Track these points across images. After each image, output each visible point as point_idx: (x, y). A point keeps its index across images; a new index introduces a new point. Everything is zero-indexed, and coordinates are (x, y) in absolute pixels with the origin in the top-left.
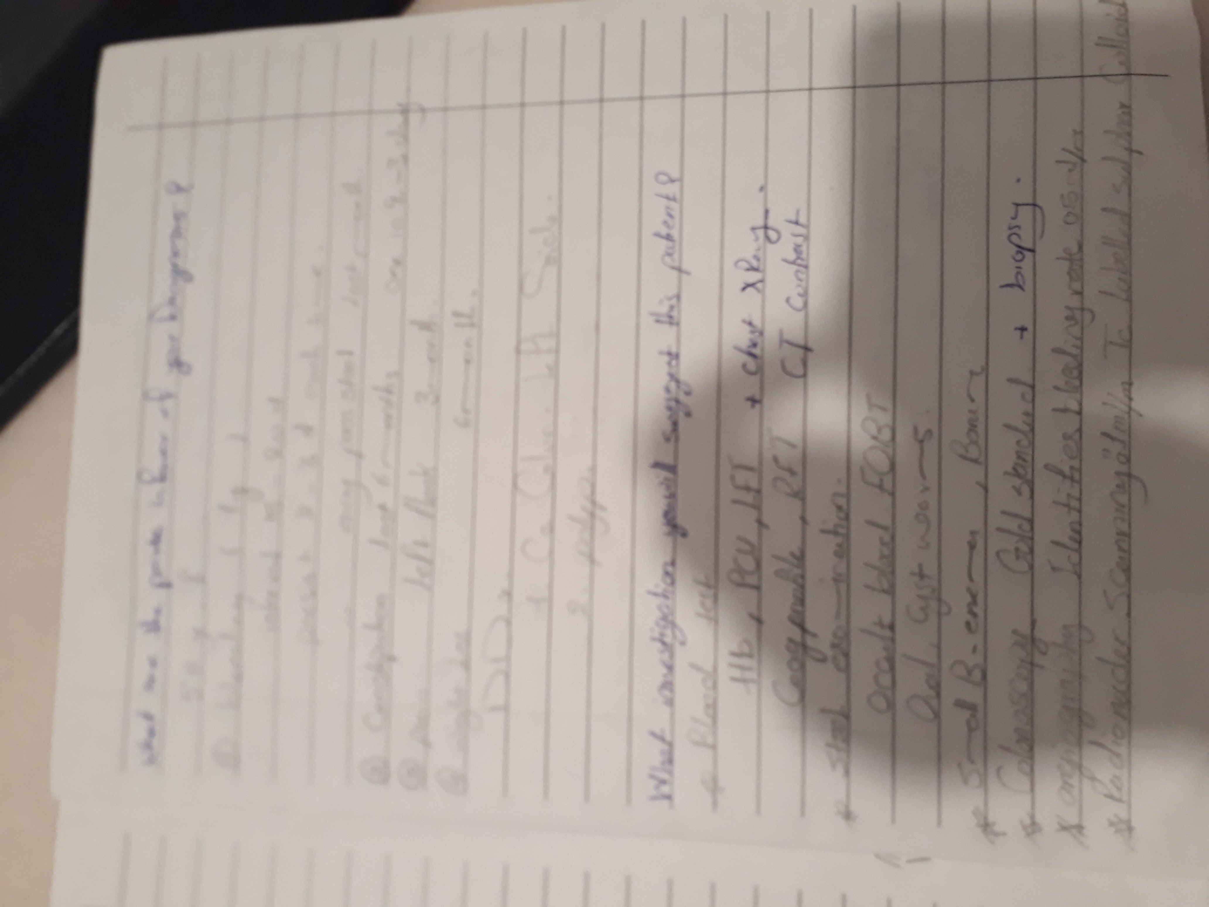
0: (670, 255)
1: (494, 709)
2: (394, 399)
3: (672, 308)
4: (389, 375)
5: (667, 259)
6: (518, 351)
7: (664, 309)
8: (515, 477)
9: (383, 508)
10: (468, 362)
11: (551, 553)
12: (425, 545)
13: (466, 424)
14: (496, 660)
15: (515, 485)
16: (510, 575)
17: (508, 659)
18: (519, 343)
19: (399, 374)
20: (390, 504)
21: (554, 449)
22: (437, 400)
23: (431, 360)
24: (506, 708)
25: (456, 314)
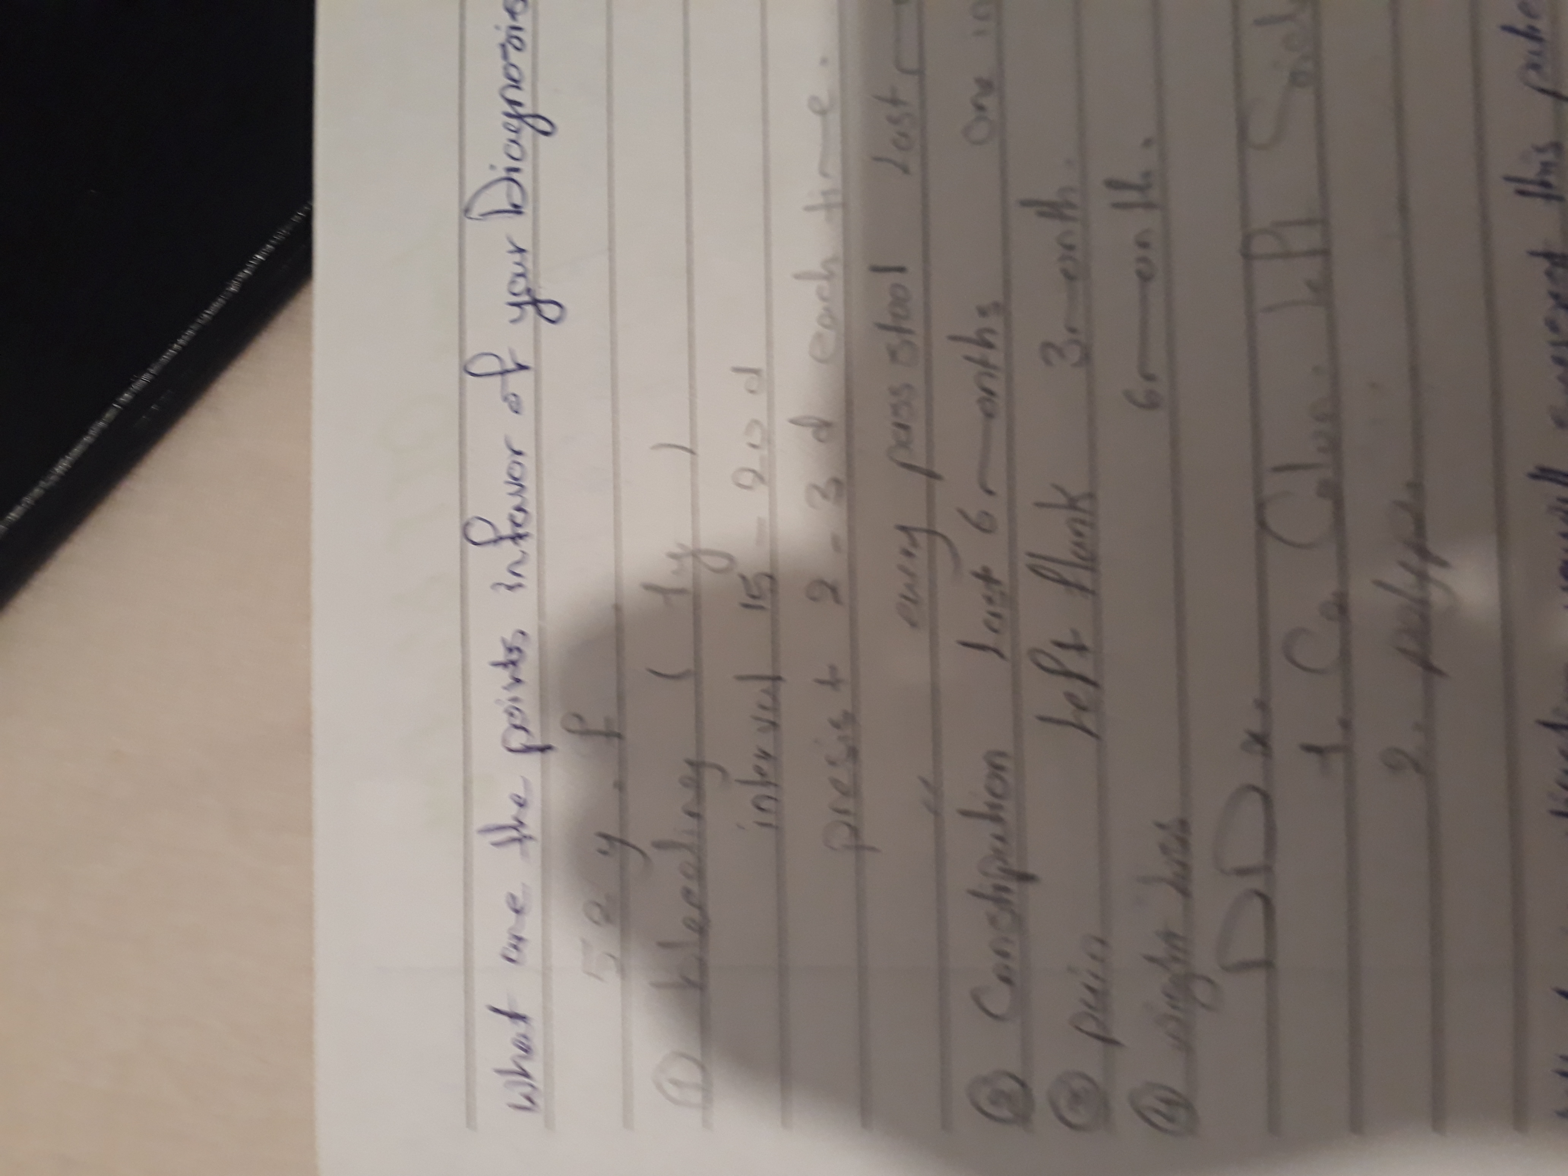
0: (1535, 67)
1: (1246, 966)
2: (995, 357)
3: (1546, 167)
4: (983, 312)
5: (1532, 75)
6: (1247, 256)
7: (1531, 172)
8: (1260, 507)
9: (986, 576)
10: (1145, 278)
11: (1345, 655)
12: (1081, 648)
13: (1152, 404)
14: (1242, 872)
15: (1262, 524)
16: (1263, 705)
17: (1267, 869)
18: (1247, 240)
19: (1001, 308)
20: (1000, 572)
21: (1334, 446)
22: (1086, 358)
23: (1069, 277)
24: (1268, 964)
25: (1113, 184)
